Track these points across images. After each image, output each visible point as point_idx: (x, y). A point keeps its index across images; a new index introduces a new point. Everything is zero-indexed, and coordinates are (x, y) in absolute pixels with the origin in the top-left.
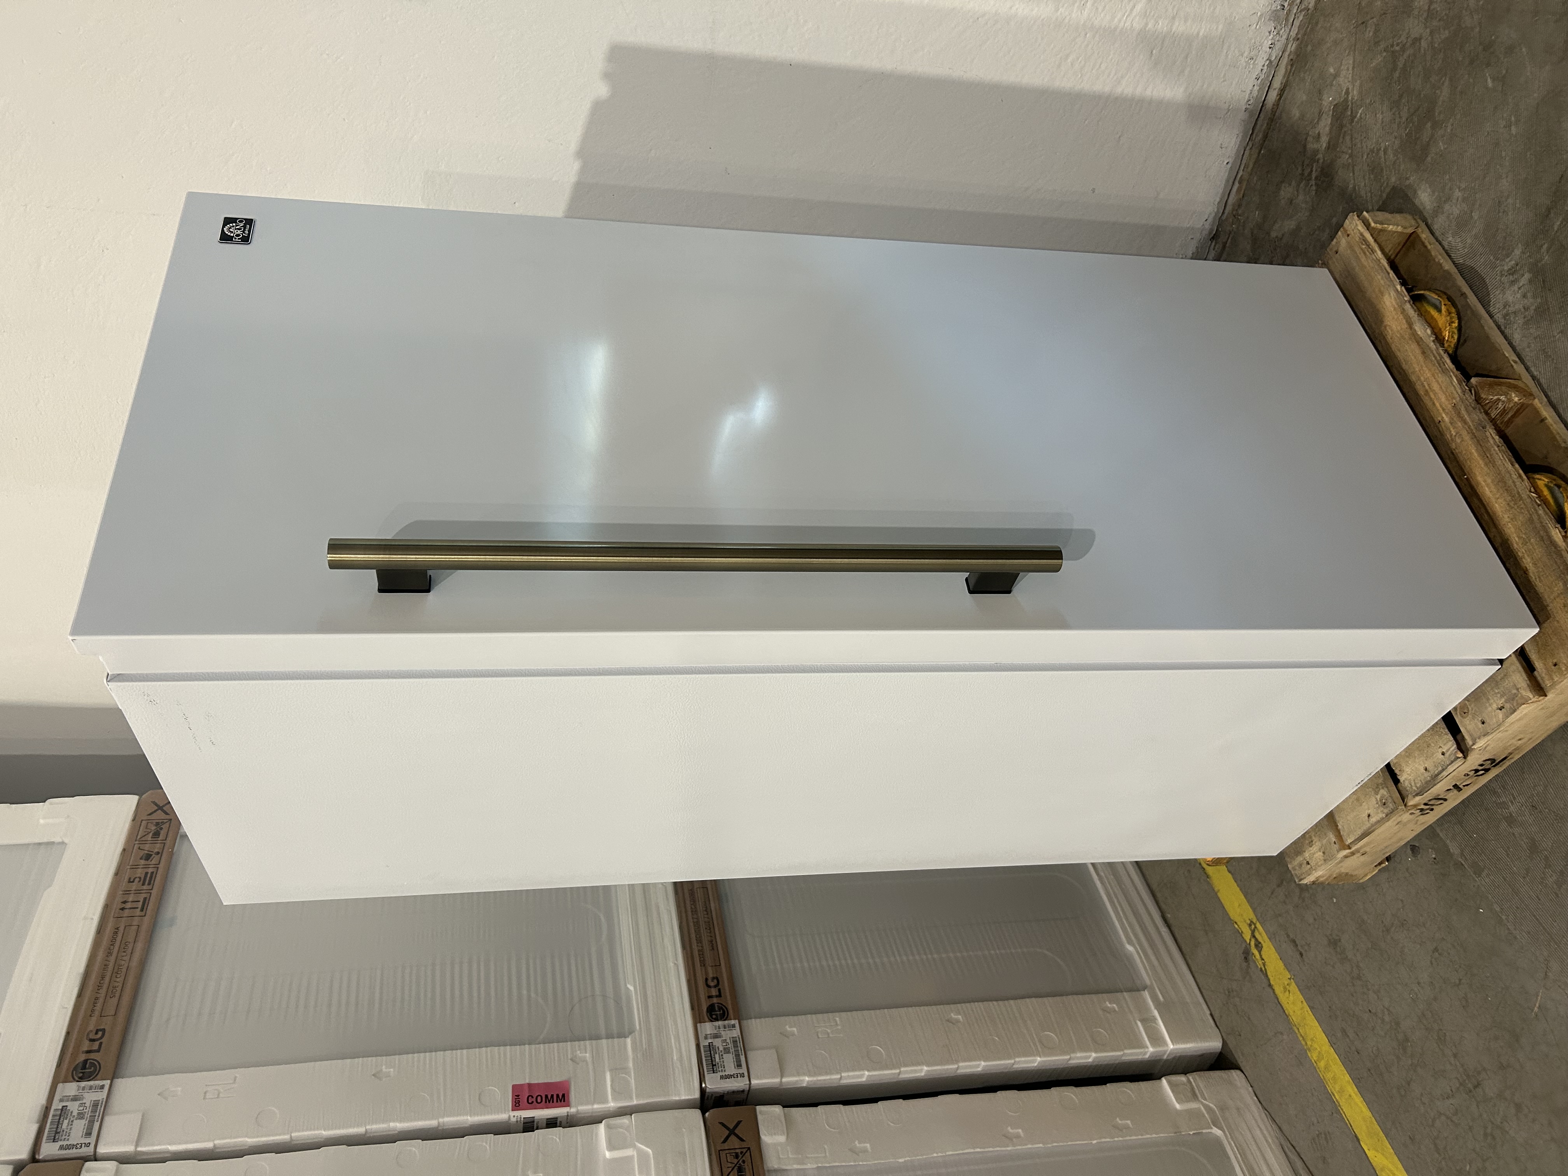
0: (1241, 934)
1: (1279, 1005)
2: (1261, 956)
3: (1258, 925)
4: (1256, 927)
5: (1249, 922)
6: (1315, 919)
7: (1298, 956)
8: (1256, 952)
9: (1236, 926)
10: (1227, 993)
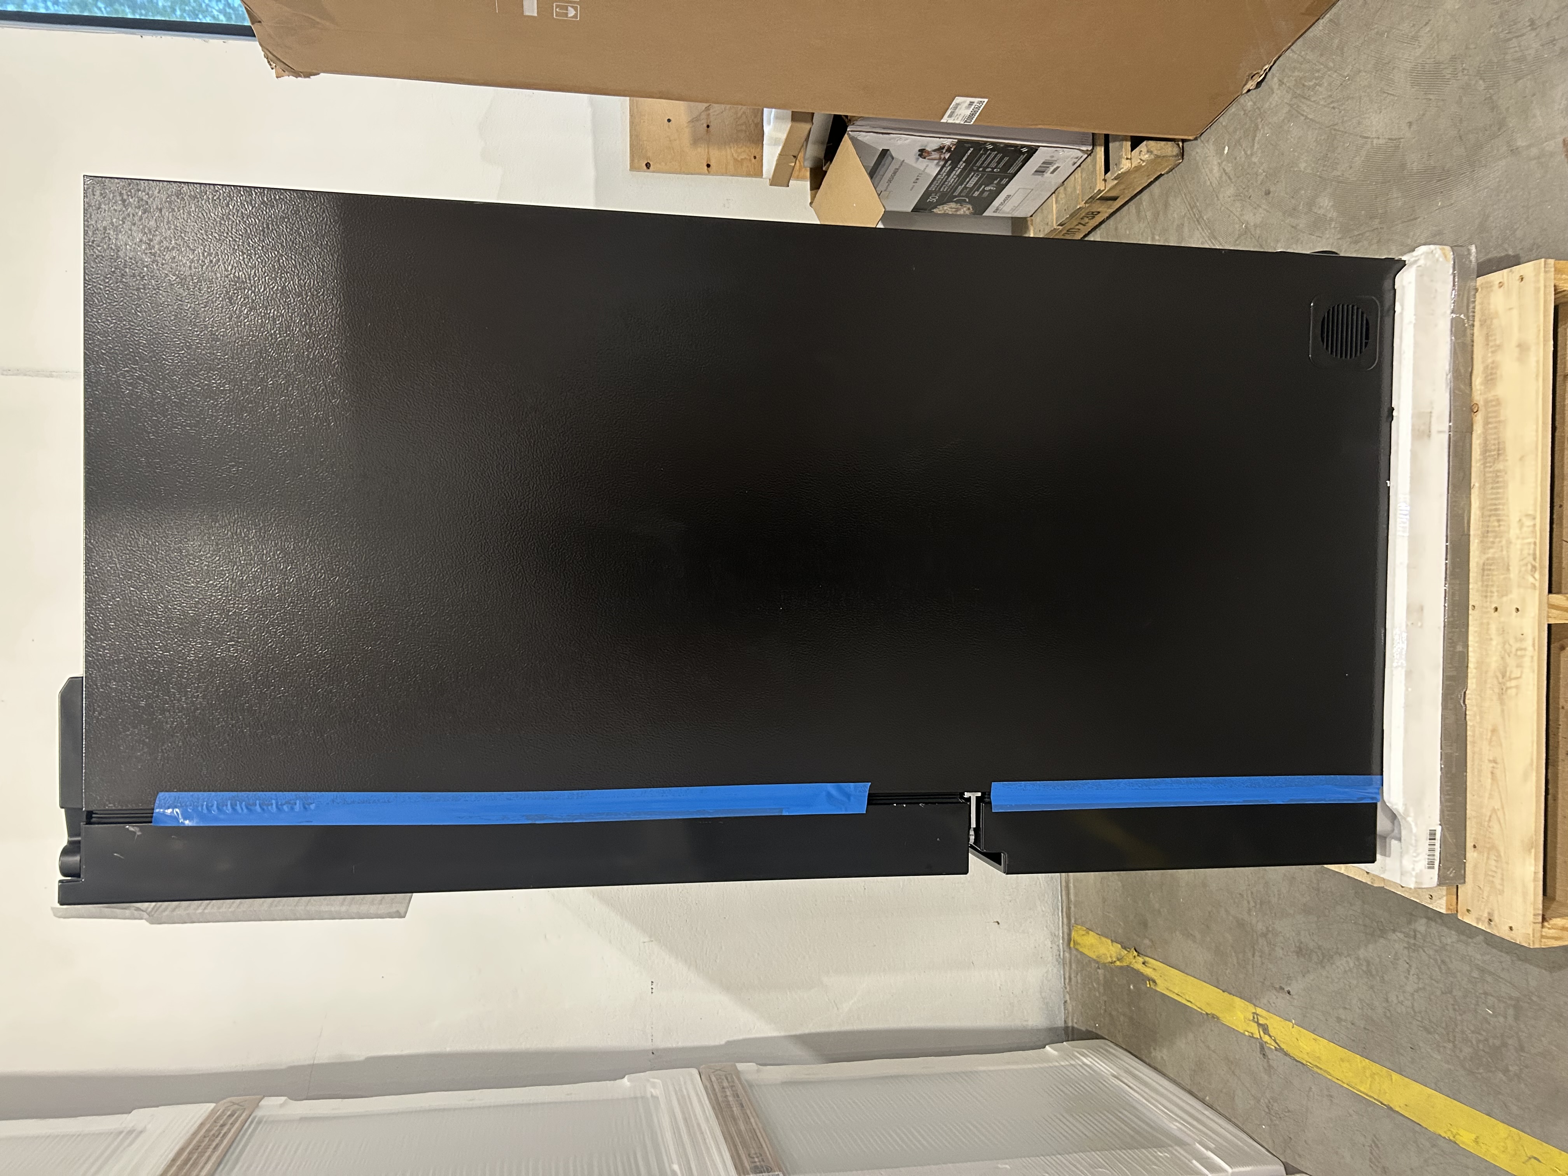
0: (1252, 1037)
1: (1298, 1064)
2: (1270, 1036)
3: (1259, 1011)
4: (1257, 1015)
5: (1252, 1018)
6: (1283, 949)
7: (1287, 996)
8: (1266, 1038)
9: (1247, 1033)
10: (1267, 1110)
